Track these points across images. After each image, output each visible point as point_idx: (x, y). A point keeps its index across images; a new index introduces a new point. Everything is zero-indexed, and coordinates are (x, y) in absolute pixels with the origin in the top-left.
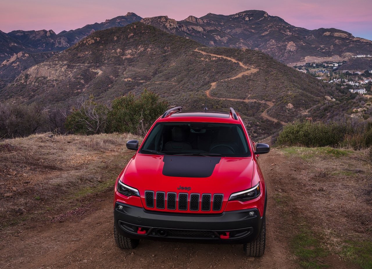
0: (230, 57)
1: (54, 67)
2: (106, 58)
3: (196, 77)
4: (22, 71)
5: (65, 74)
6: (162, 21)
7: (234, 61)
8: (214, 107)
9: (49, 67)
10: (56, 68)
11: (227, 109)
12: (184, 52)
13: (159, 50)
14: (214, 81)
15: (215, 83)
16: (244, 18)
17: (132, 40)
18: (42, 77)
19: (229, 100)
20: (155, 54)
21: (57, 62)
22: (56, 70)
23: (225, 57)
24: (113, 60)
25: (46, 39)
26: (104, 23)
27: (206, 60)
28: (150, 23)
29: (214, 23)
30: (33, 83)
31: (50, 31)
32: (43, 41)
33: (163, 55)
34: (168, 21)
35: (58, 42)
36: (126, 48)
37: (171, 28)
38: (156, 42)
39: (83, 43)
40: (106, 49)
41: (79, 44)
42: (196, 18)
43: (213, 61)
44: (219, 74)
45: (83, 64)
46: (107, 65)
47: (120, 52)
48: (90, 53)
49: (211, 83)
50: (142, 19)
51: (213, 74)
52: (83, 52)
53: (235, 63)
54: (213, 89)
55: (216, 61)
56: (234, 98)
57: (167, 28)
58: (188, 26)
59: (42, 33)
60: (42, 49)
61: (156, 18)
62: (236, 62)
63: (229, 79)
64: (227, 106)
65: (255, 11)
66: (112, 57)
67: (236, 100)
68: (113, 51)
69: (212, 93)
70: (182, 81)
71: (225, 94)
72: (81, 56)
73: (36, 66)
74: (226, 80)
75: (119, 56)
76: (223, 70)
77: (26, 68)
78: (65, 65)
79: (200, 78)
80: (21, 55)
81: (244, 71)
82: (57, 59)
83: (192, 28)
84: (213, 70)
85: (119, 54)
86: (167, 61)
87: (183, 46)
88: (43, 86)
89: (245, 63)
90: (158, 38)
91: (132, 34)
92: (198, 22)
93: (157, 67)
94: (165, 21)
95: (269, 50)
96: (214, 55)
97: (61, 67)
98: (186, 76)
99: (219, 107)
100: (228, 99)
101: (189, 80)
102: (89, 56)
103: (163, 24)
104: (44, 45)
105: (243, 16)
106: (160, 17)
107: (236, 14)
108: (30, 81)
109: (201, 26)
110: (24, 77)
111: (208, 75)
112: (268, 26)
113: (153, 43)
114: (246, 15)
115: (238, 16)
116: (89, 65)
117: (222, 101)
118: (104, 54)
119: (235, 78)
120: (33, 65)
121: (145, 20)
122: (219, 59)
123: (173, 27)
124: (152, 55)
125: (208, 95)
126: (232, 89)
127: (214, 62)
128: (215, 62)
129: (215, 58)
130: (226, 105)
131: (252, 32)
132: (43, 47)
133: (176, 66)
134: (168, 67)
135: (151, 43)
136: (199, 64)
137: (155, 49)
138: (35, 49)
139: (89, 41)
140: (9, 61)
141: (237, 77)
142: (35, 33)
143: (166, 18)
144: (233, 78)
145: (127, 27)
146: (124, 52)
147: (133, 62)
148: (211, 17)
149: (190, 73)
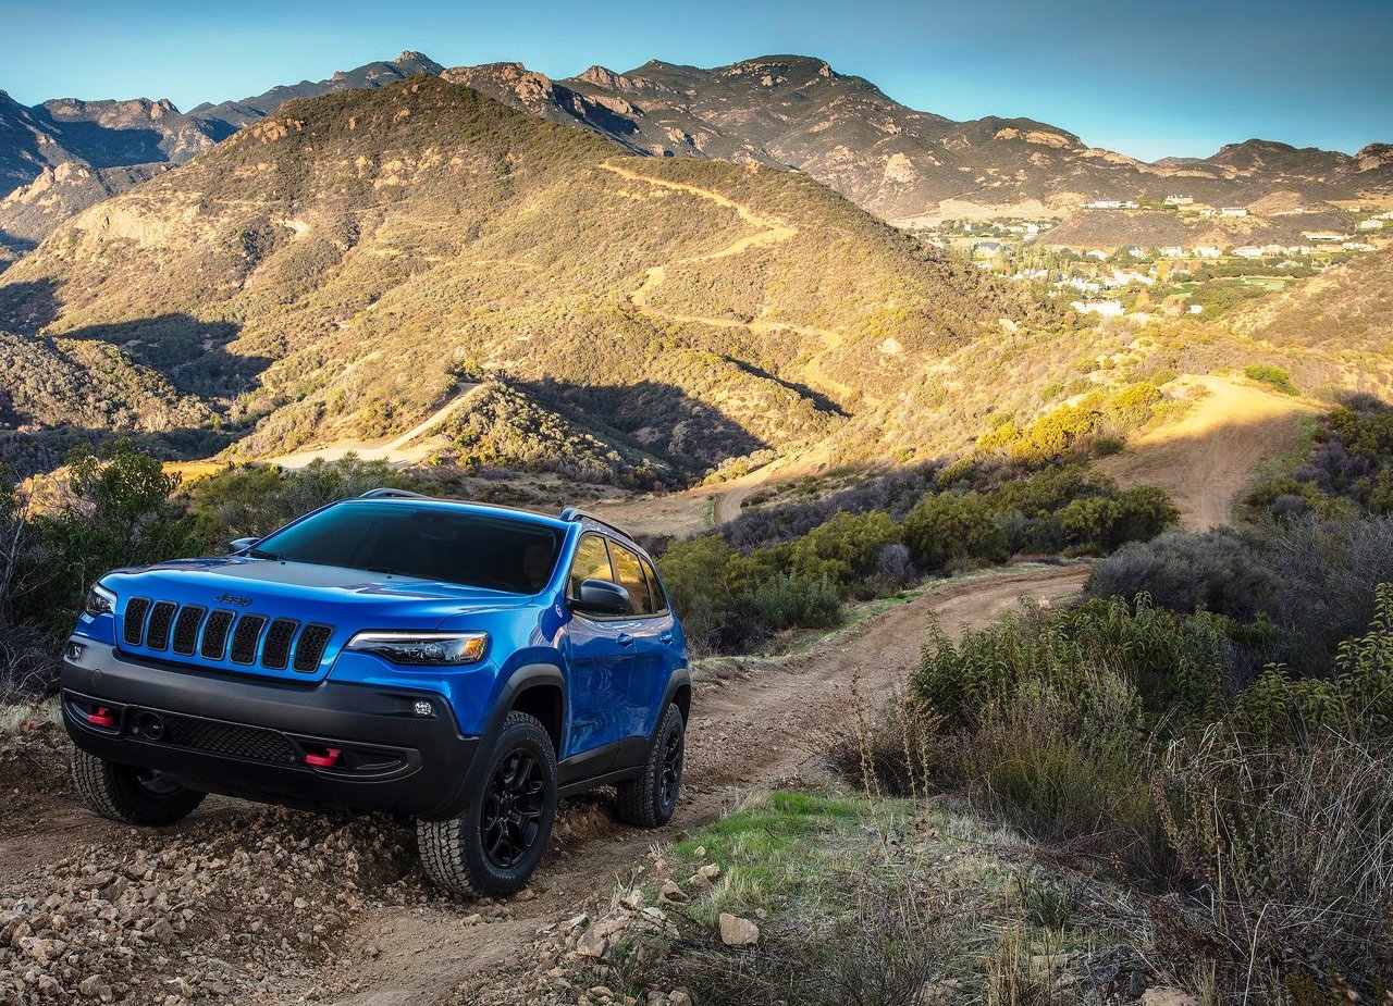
0: (709, 187)
1: (160, 210)
2: (321, 184)
3: (601, 248)
5: (193, 231)
6: (504, 79)
7: (721, 201)
9: (143, 210)
10: (165, 212)
12: (567, 170)
13: (488, 163)
14: (657, 263)
15: (661, 268)
16: (758, 79)
17: (404, 130)
18: (121, 239)
19: (699, 324)
20: (474, 176)
21: (168, 195)
22: (166, 219)
23: (693, 190)
24: (344, 190)
25: (149, 128)
26: (330, 81)
27: (634, 196)
28: (467, 81)
29: (668, 90)
30: (93, 259)
31: (160, 104)
32: (139, 132)
33: (501, 178)
34: (523, 78)
35: (183, 136)
36: (385, 156)
37: (531, 101)
38: (480, 139)
39: (251, 137)
40: (321, 155)
42: (612, 75)
43: (656, 200)
44: (673, 243)
45: (249, 202)
46: (322, 206)
47: (365, 167)
48: (271, 166)
49: (647, 267)
50: (445, 71)
51: (654, 241)
52: (251, 163)
53: (724, 208)
54: (652, 286)
55: (665, 202)
56: (717, 318)
57: (521, 99)
59: (137, 108)
60: (136, 156)
61: (486, 67)
62: (728, 204)
64: (695, 341)
65: (793, 58)
66: (341, 182)
67: (723, 324)
68: (345, 162)
70: (555, 259)
71: (688, 303)
72: (245, 176)
73: (105, 205)
74: (695, 260)
75: (363, 178)
76: (686, 230)
78: (194, 203)
80: (67, 172)
81: (751, 235)
82: (170, 185)
83: (597, 103)
84: (656, 228)
85: (361, 174)
86: (514, 197)
88: (124, 268)
89: (756, 210)
90: (487, 125)
91: (406, 113)
92: (617, 85)
93: (480, 217)
94: (515, 79)
95: (831, 176)
96: (659, 182)
97: (182, 211)
98: (570, 245)
100: (698, 320)
102: (268, 177)
103: (509, 86)
104: (143, 144)
105: (754, 71)
106: (499, 67)
107: (735, 66)
108: (84, 251)
109: (625, 97)
110: (66, 240)
111: (637, 243)
112: (831, 105)
113: (470, 139)
114: (765, 68)
115: (739, 72)
116: (269, 204)
117: (677, 326)
118: (317, 172)
119: (722, 254)
121: (453, 71)
122: (674, 197)
123: (537, 97)
124: (466, 177)
126: (713, 289)
127: (659, 204)
128: (662, 204)
129: (663, 190)
130: (692, 339)
131: (781, 120)
132: (138, 153)
133: (538, 212)
134: (516, 216)
135: (464, 141)
136: (613, 208)
137: (475, 159)
138: (114, 158)
139: (271, 129)
140: (27, 190)
141: (730, 252)
142: (117, 108)
143: (519, 70)
144: (718, 255)
145: (392, 88)
146: (379, 166)
147: (406, 198)
148: (658, 72)
149: (582, 237)
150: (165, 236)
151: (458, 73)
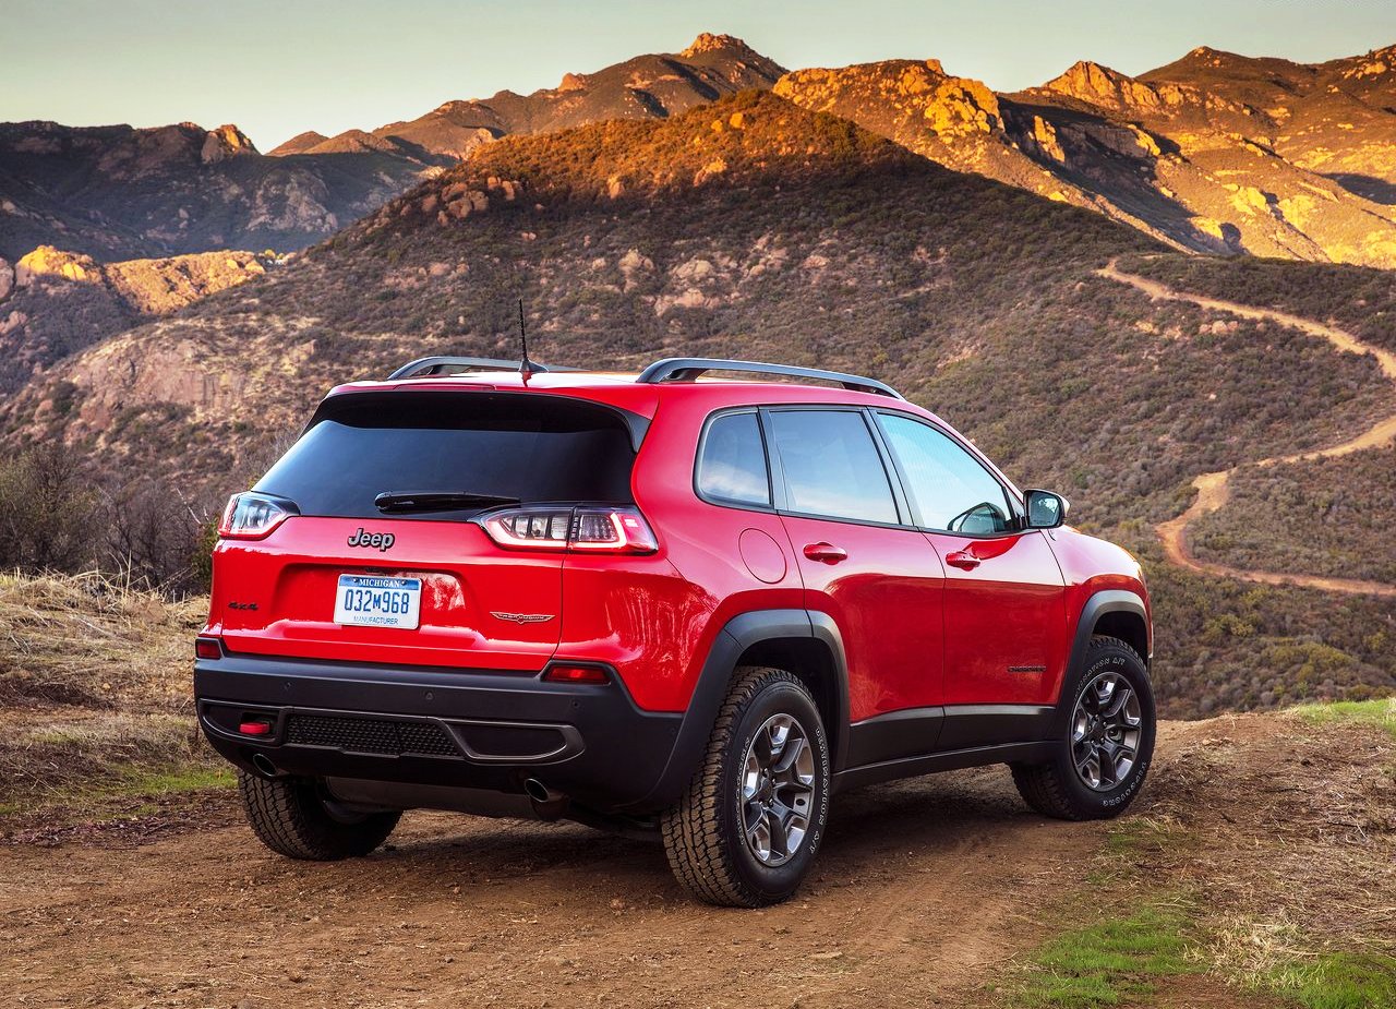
0: (1320, 318)
1: (235, 351)
2: (552, 303)
3: (1103, 435)
4: (37, 369)
5: (300, 391)
6: (903, 92)
7: (1344, 342)
8: (1207, 625)
9: (204, 349)
10: (245, 354)
11: (1291, 643)
12: (1034, 280)
13: (878, 265)
14: (1213, 466)
15: (1223, 476)
17: (714, 201)
18: (158, 406)
19: (1302, 589)
20: (851, 291)
21: (253, 321)
22: (249, 368)
23: (1287, 321)
24: (595, 317)
25: (198, 183)
26: (555, 92)
27: (1168, 332)
28: (832, 101)
29: (1231, 108)
30: (101, 443)
31: (221, 134)
32: (179, 189)
33: (901, 296)
34: (941, 91)
35: (266, 199)
36: (679, 250)
37: (957, 136)
38: (862, 218)
39: (417, 210)
40: (553, 248)
41: (394, 212)
42: (1117, 80)
43: (1213, 341)
44: (1248, 426)
45: (411, 338)
46: (554, 347)
47: (637, 271)
48: (455, 268)
49: (1195, 474)
50: (785, 77)
51: (1208, 422)
52: (416, 262)
53: (1350, 357)
54: (1205, 511)
55: (1230, 345)
56: (1338, 576)
57: (935, 133)
58: (1067, 126)
59: (176, 144)
60: (168, 237)
61: (867, 68)
62: (1359, 349)
63: (1312, 457)
64: (1294, 622)
66: (590, 301)
67: (1352, 588)
68: (600, 262)
69: (1200, 537)
71: (1279, 547)
72: (404, 286)
73: (127, 341)
74: (1293, 460)
75: (634, 293)
77: (61, 350)
78: (303, 338)
79: (1127, 446)
80: (41, 268)
82: (256, 301)
83: (1089, 138)
84: (1213, 396)
85: (630, 284)
86: (927, 333)
87: (1028, 248)
88: (163, 462)
90: (877, 190)
91: (718, 166)
92: (1128, 99)
94: (925, 93)
96: (1219, 305)
97: (279, 353)
98: (1039, 427)
99: (1240, 628)
100: (1300, 581)
101: (1058, 453)
102: (449, 289)
103: (912, 106)
104: (183, 213)
106: (894, 68)
107: (1371, 58)
108: (84, 427)
110: (47, 404)
111: (1175, 426)
113: (843, 219)
115: (1379, 68)
116: (449, 341)
117: (1258, 592)
118: (544, 281)
119: (1348, 449)
120: (111, 332)
121: (803, 79)
122: (1250, 332)
123: (969, 128)
124: (834, 292)
125: (1172, 549)
126: (1330, 519)
127: (1218, 349)
128: (1224, 348)
129: (1227, 321)
130: (1289, 619)
132: (173, 229)
133: (976, 363)
134: (932, 370)
135: (830, 223)
136: (1125, 357)
137: (853, 258)
138: (128, 240)
139: (455, 198)
141: (1362, 443)
142: (135, 141)
143: (932, 75)
144: (1339, 451)
145: (691, 119)
146: (664, 271)
147: (716, 332)
148: (1212, 72)
149: (1064, 413)
150: (245, 401)
151: (811, 81)
